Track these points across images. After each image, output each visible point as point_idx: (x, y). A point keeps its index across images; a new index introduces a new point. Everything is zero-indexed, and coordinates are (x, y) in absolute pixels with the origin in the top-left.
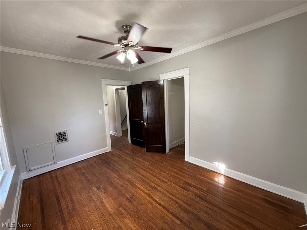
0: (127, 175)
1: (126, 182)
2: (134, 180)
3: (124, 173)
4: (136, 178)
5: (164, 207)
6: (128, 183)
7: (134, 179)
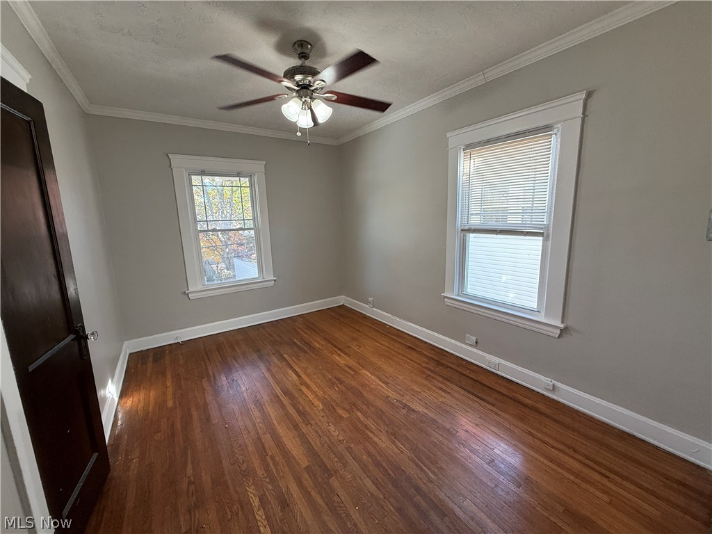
0: (341, 438)
1: (345, 415)
2: (323, 417)
3: (352, 445)
4: (316, 424)
5: (291, 367)
6: (341, 412)
7: (323, 419)
